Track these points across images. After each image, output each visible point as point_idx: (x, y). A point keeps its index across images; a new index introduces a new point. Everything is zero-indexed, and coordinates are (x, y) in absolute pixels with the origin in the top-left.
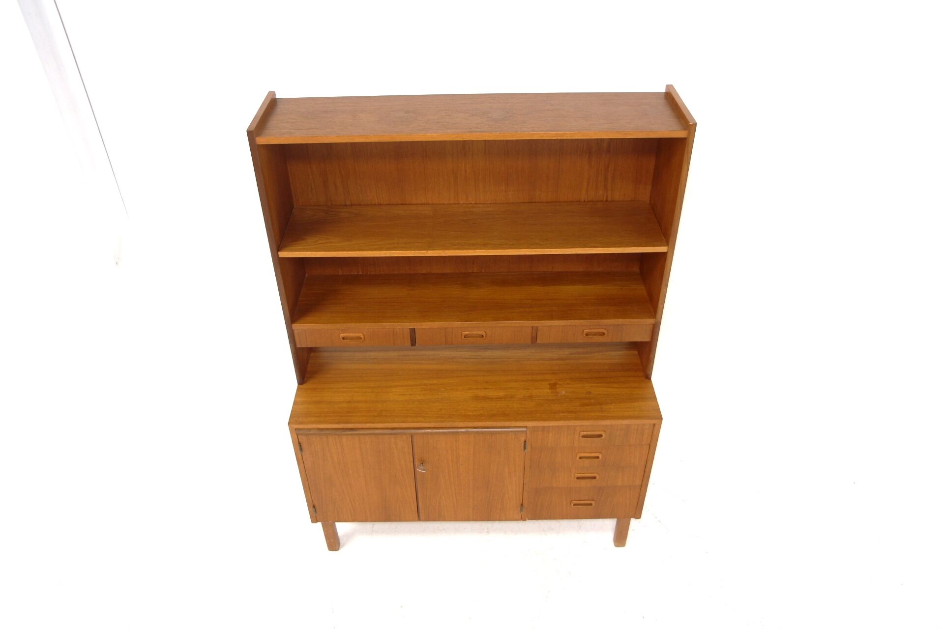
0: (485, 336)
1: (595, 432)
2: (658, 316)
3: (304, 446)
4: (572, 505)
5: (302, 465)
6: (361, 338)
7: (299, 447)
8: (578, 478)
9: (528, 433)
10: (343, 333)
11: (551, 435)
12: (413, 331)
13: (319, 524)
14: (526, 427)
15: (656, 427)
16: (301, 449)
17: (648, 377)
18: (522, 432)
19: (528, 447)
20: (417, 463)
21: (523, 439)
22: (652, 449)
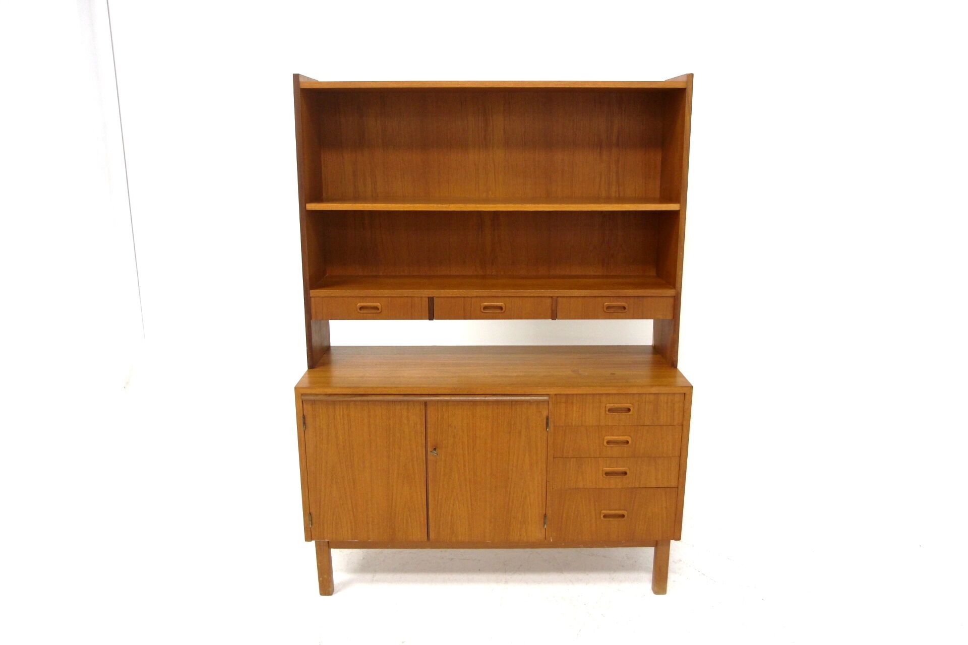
0: (504, 308)
1: (622, 405)
2: (677, 285)
3: (309, 420)
4: (602, 516)
5: (303, 448)
6: (378, 309)
7: (303, 422)
8: (607, 474)
9: (550, 403)
10: (360, 303)
11: (575, 408)
12: (431, 300)
13: (313, 542)
14: (548, 395)
15: (687, 397)
16: (304, 423)
17: (674, 364)
18: (544, 401)
19: (551, 425)
20: (429, 449)
21: (545, 413)
22: (685, 430)
